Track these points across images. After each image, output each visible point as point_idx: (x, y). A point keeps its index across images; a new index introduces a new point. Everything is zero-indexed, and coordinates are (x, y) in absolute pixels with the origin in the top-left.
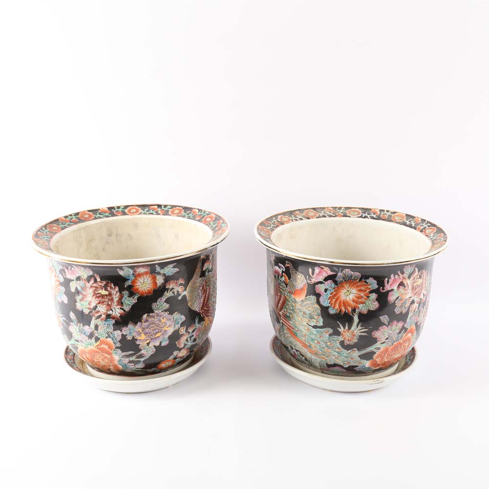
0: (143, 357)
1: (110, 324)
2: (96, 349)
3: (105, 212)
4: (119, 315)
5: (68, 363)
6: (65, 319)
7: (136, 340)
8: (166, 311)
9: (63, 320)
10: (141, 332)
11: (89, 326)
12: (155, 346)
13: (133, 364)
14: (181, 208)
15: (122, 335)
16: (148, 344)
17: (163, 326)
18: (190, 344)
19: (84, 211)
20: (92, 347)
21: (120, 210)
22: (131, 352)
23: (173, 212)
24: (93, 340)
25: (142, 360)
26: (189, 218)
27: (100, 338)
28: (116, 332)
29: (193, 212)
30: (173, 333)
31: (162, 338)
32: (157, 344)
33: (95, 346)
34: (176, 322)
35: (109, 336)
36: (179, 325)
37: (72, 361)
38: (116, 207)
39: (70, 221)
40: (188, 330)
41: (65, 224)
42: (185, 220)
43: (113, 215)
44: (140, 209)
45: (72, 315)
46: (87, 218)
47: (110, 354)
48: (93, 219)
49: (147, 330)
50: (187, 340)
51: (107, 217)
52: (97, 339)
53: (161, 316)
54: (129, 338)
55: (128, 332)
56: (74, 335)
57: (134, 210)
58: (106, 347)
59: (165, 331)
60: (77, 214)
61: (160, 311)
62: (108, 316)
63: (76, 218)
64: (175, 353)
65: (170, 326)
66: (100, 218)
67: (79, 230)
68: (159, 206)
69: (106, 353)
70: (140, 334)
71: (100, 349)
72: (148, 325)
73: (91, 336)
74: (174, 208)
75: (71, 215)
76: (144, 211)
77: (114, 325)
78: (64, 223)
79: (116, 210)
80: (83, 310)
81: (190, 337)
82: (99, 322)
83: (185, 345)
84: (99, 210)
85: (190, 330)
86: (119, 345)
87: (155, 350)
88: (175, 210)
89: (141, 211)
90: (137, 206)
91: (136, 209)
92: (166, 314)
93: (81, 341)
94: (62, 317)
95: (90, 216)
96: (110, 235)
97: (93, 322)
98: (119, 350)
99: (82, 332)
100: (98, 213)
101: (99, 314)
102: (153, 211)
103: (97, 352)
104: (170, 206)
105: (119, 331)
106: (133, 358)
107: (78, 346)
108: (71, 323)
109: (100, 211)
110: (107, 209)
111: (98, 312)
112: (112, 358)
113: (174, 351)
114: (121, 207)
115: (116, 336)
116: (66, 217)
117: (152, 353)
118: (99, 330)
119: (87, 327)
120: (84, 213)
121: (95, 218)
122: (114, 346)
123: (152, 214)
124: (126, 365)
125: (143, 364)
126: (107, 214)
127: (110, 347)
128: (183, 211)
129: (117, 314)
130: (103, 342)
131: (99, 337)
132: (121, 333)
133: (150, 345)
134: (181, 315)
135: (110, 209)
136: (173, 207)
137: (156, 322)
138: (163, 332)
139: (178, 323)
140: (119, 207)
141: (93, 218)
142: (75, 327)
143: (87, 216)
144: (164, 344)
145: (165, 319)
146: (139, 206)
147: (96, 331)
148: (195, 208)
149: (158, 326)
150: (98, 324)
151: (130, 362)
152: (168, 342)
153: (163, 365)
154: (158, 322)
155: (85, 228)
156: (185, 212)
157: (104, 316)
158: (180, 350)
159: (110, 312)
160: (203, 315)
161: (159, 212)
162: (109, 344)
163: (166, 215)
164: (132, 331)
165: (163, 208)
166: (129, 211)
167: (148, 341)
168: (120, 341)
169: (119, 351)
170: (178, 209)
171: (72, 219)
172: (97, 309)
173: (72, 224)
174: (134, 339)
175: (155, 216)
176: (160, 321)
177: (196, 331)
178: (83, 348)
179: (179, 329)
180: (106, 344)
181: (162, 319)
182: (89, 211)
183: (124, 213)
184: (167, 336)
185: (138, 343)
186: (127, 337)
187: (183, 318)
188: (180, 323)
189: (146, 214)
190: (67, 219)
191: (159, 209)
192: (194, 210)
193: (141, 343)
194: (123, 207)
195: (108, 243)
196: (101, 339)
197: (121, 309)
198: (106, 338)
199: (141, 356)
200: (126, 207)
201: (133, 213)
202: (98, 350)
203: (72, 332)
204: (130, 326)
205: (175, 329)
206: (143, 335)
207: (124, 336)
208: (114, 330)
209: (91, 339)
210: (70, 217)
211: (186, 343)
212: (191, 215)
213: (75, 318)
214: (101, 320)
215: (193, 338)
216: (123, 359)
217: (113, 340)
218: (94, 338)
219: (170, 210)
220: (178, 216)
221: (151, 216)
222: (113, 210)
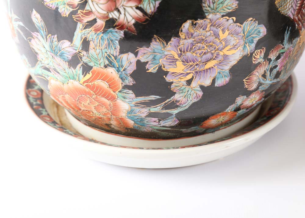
0: (177, 106)
1: (113, 38)
2: (83, 87)
4: (133, 21)
5: (31, 105)
6: (21, 24)
7: (166, 73)
8: (230, 15)
9: (20, 26)
10: (176, 57)
11: (71, 40)
12: (202, 87)
13: (156, 119)
15: (138, 62)
16: (189, 82)
17: (221, 46)
18: (268, 82)
20: (76, 83)
22: (153, 97)
24: (79, 70)
25: (175, 112)
27: (92, 67)
28: (125, 56)
30: (240, 61)
31: (217, 70)
32: (207, 82)
33: (82, 82)
34: (247, 38)
35: (111, 64)
36: (253, 45)
37: (39, 102)
40: (268, 55)
45: (36, 17)
47: (113, 99)
49: (189, 54)
50: (264, 76)
52: (87, 69)
53: (219, 26)
54: (152, 69)
55: (151, 57)
56: (40, 57)
58: (104, 85)
59: (226, 57)
61: (219, 15)
62: (111, 23)
64: (239, 100)
65: (235, 47)
69: (103, 96)
70: (173, 61)
71: (92, 88)
72: (192, 44)
73: (74, 61)
77: (121, 41)
80: (57, 8)
81: (271, 70)
82: (90, 34)
83: (260, 84)
85: (272, 56)
86: (130, 81)
87: (201, 93)
92: (231, 21)
93: (55, 70)
94: (16, 20)
97: (79, 34)
98: (131, 92)
99: (56, 52)
101: (91, 18)
103: (86, 93)
105: (131, 56)
106: (157, 109)
107: (48, 78)
108: (34, 34)
111: (90, 13)
112: (115, 105)
113: (238, 96)
115: (125, 64)
117: (196, 100)
118: (91, 51)
119: (66, 44)
122: (120, 84)
124: (142, 120)
125: (175, 119)
127: (112, 85)
129: (130, 18)
130: (98, 76)
131: (91, 64)
132: (136, 59)
133: (193, 84)
134: (259, 24)
137: (209, 39)
138: (220, 58)
139: (252, 42)
142: (43, 41)
144: (219, 83)
145: (227, 33)
147: (84, 53)
149: (211, 46)
150: (90, 38)
151: (151, 115)
152: (227, 79)
153: (213, 122)
154: (212, 38)
157: (101, 23)
158: (248, 93)
159: (114, 15)
160: (299, 25)
162: (110, 80)
164: (159, 56)
167: (189, 77)
168: (132, 75)
169: (131, 94)
172: (87, 8)
174: (162, 73)
176: (217, 36)
177: (282, 57)
178: (58, 83)
179: (252, 54)
180: (105, 78)
181: (221, 33)
184: (227, 68)
185: (168, 79)
186: (147, 67)
187: (263, 30)
188: (256, 40)
193: (174, 80)
196: (95, 68)
197: (137, 8)
198: (106, 67)
199: (174, 105)
202: (88, 90)
203: (37, 51)
204: (156, 45)
205: (245, 53)
206: (179, 63)
207: (141, 65)
208: (122, 52)
209: (75, 68)
211: (262, 81)
213: (43, 23)
214: (96, 30)
215: (275, 71)
216: (137, 109)
217: (118, 71)
218: (80, 65)
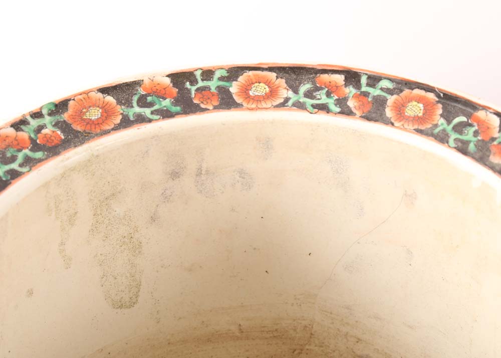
3: (161, 94)
14: (431, 96)
19: (87, 93)
21: (213, 84)
23: (400, 109)
26: (463, 149)
29: (480, 122)
38: (198, 74)
39: (33, 141)
41: (13, 159)
42: (448, 154)
43: (188, 106)
44: (282, 82)
46: (97, 123)
48: (117, 128)
51: (166, 114)
57: (260, 89)
60: (61, 106)
63: (56, 125)
66: (141, 119)
67: (65, 176)
68: (352, 77)
74: (407, 92)
75: (37, 115)
76: (296, 92)
78: (9, 155)
79: (201, 84)
84: (137, 83)
88: (410, 100)
89: (285, 93)
90: (271, 69)
91: (268, 83)
95: (107, 113)
96: (175, 175)
100: (135, 98)
102: (328, 95)
104: (391, 80)
109: (141, 91)
110: (168, 81)
114: (218, 74)
116: (19, 125)
120: (85, 101)
121: (126, 123)
123: (323, 108)
126: (166, 103)
128: (439, 110)
135: (180, 78)
136: (403, 85)
140: (208, 74)
141: (118, 120)
143: (94, 114)
146: (281, 70)
148: (485, 108)
155: (85, 166)
156: (448, 116)
161: (351, 103)
163: (376, 121)
165: (364, 88)
166: (245, 90)
170: (420, 100)
171: (39, 129)
173: (39, 155)
175: (333, 121)
182: (104, 91)
183: (227, 101)
189: (300, 106)
190: (24, 135)
191: (351, 91)
192: (481, 114)
194: (225, 73)
195: (166, 197)
200: (235, 72)
201: (258, 99)
210: (34, 123)
212: (469, 135)
219: (391, 99)
220: (420, 132)
221: (322, 117)
222: (188, 85)
